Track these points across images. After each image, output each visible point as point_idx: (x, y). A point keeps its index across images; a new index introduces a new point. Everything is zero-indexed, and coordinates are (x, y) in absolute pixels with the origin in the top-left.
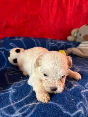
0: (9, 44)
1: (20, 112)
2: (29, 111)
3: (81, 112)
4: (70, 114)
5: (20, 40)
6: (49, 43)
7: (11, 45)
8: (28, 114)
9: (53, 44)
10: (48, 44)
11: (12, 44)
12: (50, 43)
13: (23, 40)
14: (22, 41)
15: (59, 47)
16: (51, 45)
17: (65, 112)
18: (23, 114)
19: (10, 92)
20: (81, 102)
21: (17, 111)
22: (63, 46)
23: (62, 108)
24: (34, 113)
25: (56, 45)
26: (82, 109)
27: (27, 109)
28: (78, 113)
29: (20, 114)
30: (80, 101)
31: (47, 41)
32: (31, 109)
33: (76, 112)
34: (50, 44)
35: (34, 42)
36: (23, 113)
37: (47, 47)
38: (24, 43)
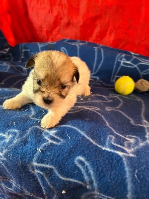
5: (77, 45)
6: (121, 59)
9: (128, 62)
10: (119, 61)
12: (123, 59)
13: (80, 46)
14: (78, 47)
15: (142, 73)
16: (125, 64)
25: (136, 66)
31: (118, 55)
34: (122, 61)
37: (115, 67)
38: (78, 51)
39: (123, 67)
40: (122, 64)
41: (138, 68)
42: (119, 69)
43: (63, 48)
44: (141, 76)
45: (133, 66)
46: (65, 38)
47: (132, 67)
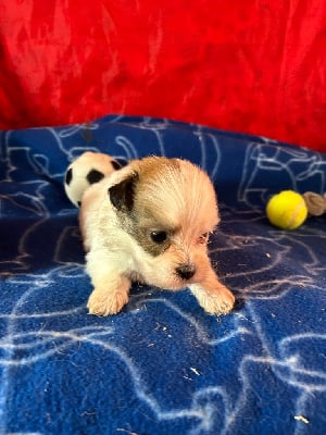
0: (113, 140)
1: (16, 342)
2: (40, 347)
3: (200, 421)
4: (156, 411)
5: (153, 129)
6: (256, 155)
7: (120, 143)
8: (34, 355)
9: (271, 160)
10: (252, 158)
11: (121, 140)
12: (261, 154)
13: (160, 131)
14: (157, 133)
15: (296, 179)
16: (265, 163)
17: (141, 395)
18: (21, 350)
19: (37, 283)
20: (216, 390)
21: (10, 337)
22: (318, 175)
23: (137, 379)
24: (50, 358)
25: (284, 166)
26: (209, 414)
27: (38, 342)
28: (185, 418)
29: (13, 346)
30: (214, 385)
31: (250, 145)
32: (48, 346)
33: (181, 414)
34: (259, 159)
35: (198, 143)
36: (21, 346)
37: (245, 171)
38: (161, 143)
39: (260, 171)
40: (259, 165)
41: (288, 170)
42: (254, 174)
43: (121, 138)
44: (294, 183)
45: (279, 166)
46: (112, 113)
47: (279, 169)
